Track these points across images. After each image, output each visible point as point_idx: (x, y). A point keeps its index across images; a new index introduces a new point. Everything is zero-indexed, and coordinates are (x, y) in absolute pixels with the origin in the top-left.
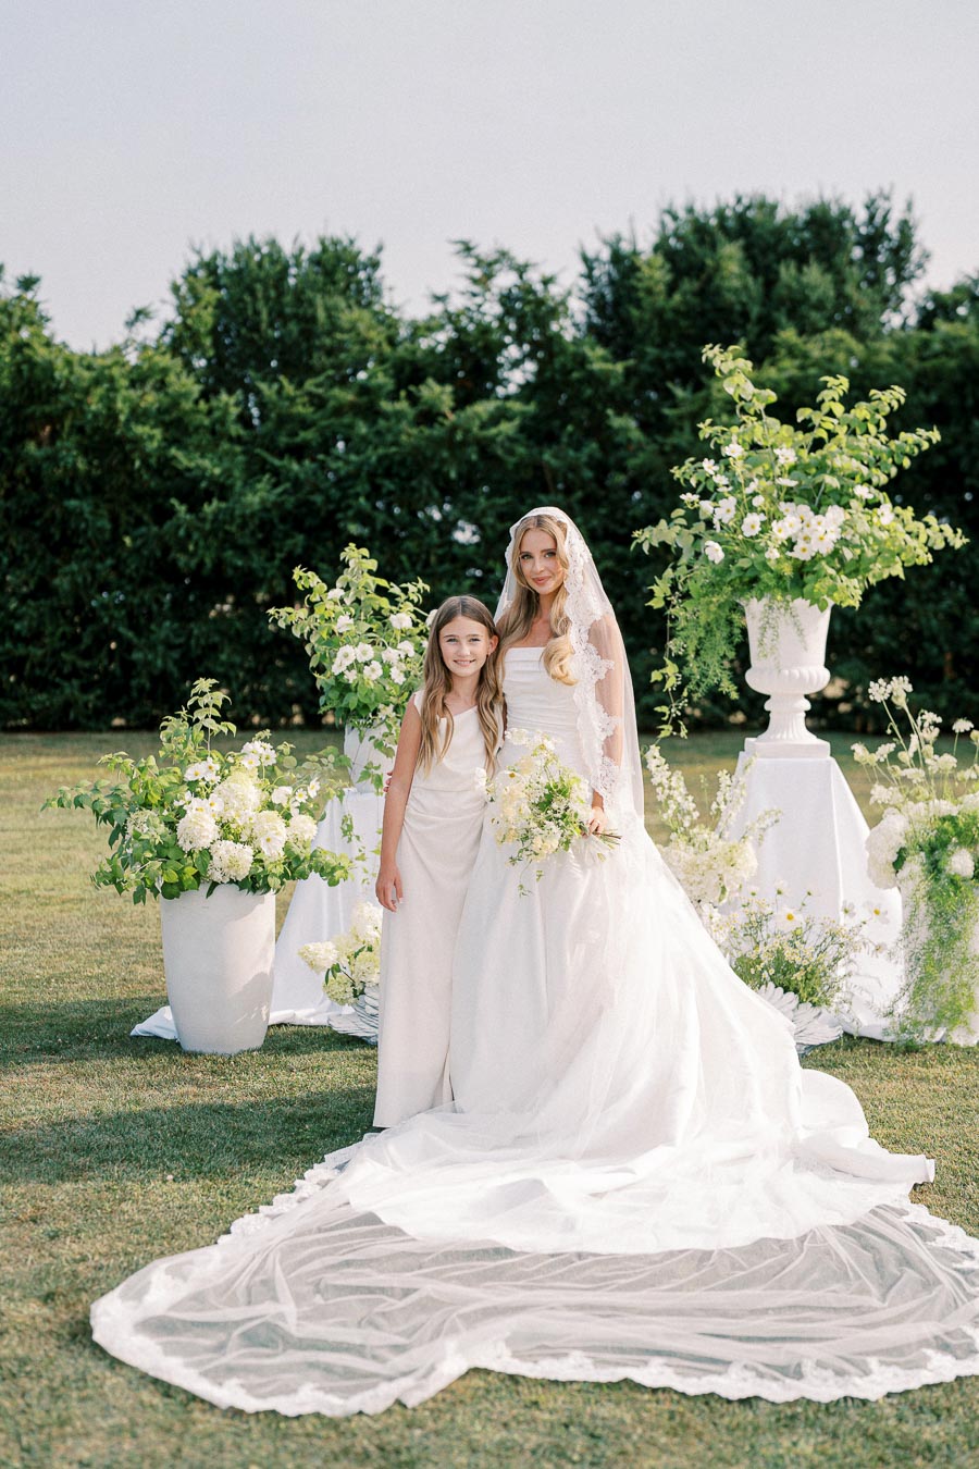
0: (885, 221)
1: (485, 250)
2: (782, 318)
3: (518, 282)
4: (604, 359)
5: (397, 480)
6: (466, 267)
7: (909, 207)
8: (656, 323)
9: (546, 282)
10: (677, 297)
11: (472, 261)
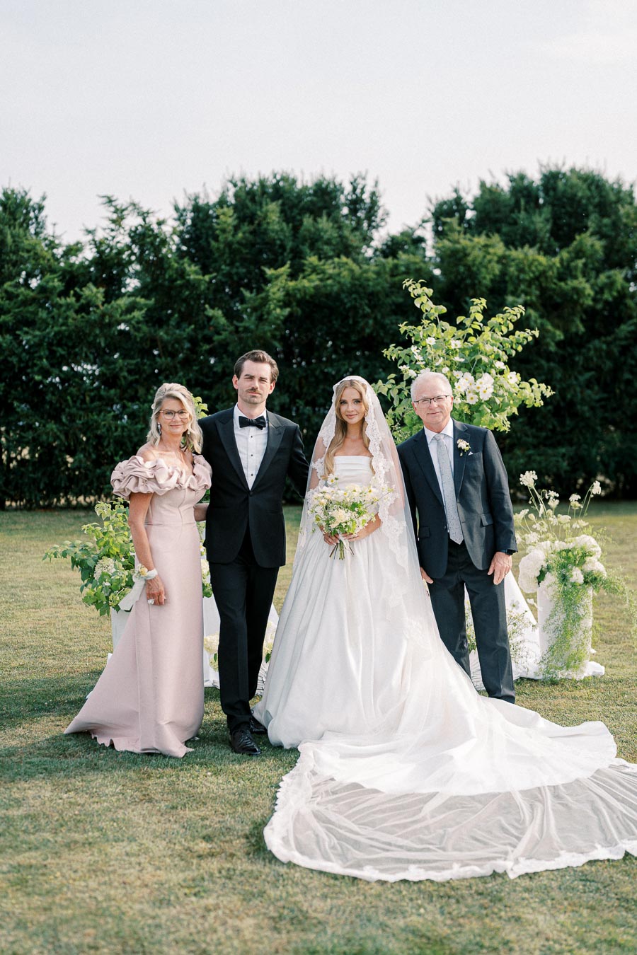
0: (362, 192)
1: (122, 201)
2: (306, 249)
3: (143, 223)
4: (196, 273)
5: (66, 348)
6: (109, 213)
7: (376, 184)
8: (227, 250)
9: (160, 224)
10: (240, 235)
11: (112, 209)
